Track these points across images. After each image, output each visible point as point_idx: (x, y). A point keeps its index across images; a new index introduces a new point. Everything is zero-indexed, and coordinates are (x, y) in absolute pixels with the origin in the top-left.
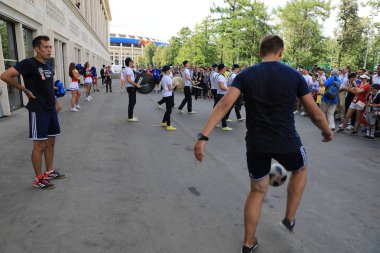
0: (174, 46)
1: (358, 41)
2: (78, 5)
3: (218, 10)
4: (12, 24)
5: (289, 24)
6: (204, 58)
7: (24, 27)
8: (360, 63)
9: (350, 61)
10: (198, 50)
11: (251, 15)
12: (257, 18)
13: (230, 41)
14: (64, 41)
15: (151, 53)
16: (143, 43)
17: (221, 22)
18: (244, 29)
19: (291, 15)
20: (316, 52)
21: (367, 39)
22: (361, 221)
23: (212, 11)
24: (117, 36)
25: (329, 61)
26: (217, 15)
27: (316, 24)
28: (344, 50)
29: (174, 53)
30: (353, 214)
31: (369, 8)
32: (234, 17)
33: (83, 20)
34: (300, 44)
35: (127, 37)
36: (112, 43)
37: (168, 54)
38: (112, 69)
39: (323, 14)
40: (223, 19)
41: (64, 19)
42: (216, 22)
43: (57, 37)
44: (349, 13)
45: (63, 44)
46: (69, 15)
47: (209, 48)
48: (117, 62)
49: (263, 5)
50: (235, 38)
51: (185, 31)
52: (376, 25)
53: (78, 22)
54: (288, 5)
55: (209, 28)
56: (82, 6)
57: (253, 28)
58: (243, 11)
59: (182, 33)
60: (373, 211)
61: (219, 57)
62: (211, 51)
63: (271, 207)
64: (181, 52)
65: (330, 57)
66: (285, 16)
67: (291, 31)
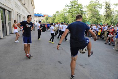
0: (54, 17)
1: (110, 16)
2: (25, 4)
3: (68, 6)
4: (4, 10)
5: (90, 10)
6: (63, 21)
7: (8, 11)
8: (111, 23)
9: (108, 22)
10: (62, 18)
11: (78, 7)
12: (80, 8)
13: (71, 16)
14: (20, 15)
15: (47, 19)
16: (45, 16)
17: (68, 9)
18: (76, 12)
19: (90, 8)
20: (98, 19)
21: (113, 15)
22: (112, 72)
23: (66, 6)
24: (37, 14)
25: (102, 22)
26: (67, 8)
27: (98, 11)
28: (106, 18)
29: (54, 19)
30: (110, 70)
31: (114, 6)
32: (73, 8)
33: (26, 9)
34: (93, 16)
35: (40, 14)
36: (35, 16)
37: (52, 19)
38: (35, 24)
39: (100, 8)
40: (69, 9)
41: (20, 8)
42: (67, 10)
43: (18, 14)
44: (108, 7)
45: (20, 16)
46: (22, 7)
47: (65, 17)
48: (36, 22)
49: (81, 4)
50: (73, 14)
51: (57, 12)
52: (116, 11)
53: (24, 9)
54: (89, 5)
55: (65, 11)
56: (26, 4)
57: (78, 11)
58: (75, 6)
59: (57, 13)
60: (116, 69)
61: (68, 20)
62: (65, 19)
63: (84, 67)
64: (56, 19)
65: (102, 21)
66: (88, 8)
67: (90, 13)
